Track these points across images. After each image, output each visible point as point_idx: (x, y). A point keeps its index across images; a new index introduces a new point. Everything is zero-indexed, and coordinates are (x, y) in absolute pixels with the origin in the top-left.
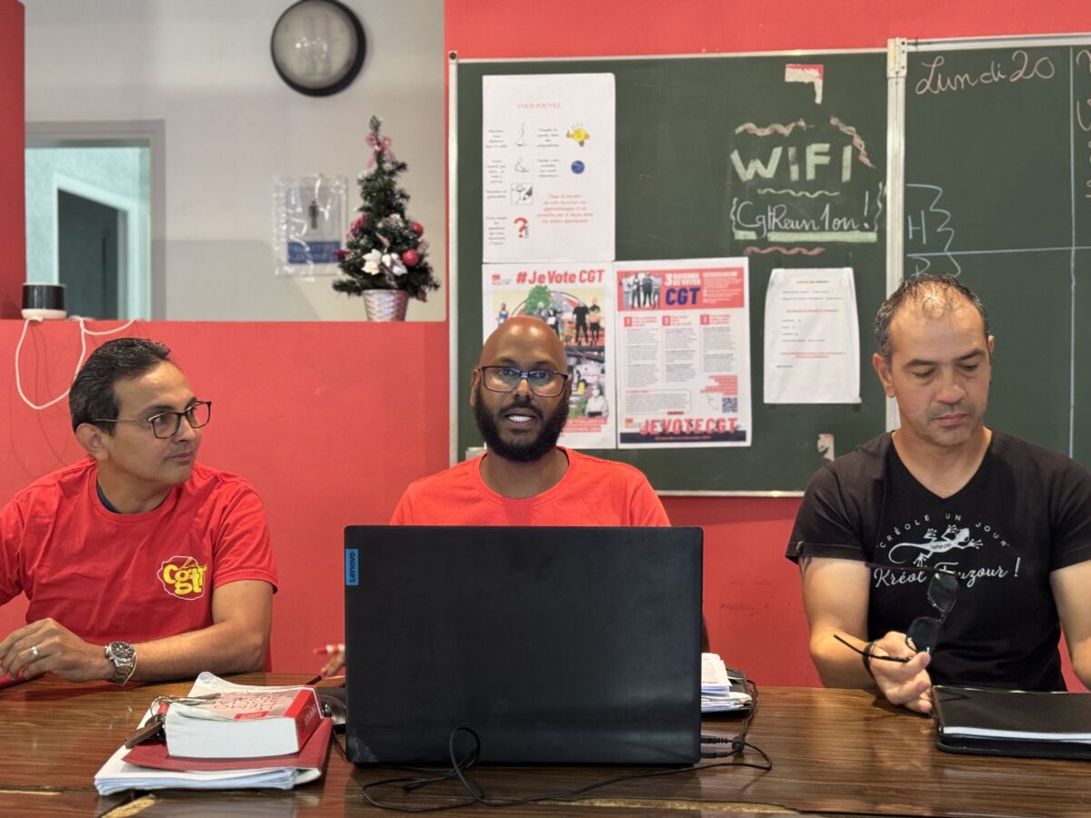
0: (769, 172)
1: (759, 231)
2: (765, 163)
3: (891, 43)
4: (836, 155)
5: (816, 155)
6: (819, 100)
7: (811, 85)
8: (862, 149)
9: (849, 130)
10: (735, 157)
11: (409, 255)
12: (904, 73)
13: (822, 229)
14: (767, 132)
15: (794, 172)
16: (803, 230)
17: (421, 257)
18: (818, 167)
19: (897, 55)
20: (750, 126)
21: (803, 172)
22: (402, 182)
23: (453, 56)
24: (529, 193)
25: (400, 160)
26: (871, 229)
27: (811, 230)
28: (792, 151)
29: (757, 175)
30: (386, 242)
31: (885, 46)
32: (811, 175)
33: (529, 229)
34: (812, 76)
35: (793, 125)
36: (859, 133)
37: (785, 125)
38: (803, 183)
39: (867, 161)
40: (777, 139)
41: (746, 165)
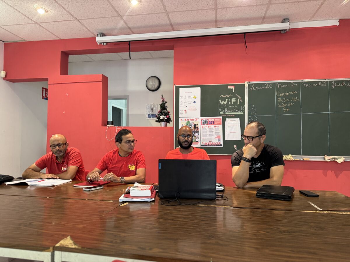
0: (225, 103)
1: (224, 112)
2: (225, 101)
3: (245, 82)
4: (237, 100)
5: (233, 100)
6: (234, 91)
7: (232, 89)
8: (241, 99)
9: (238, 96)
10: (220, 100)
11: (167, 116)
12: (248, 87)
13: (234, 112)
14: (225, 96)
15: (230, 103)
16: (231, 112)
17: (169, 116)
18: (234, 102)
19: (246, 84)
20: (222, 96)
21: (231, 103)
22: (166, 105)
23: (175, 85)
24: (187, 106)
25: (166, 101)
26: (242, 112)
27: (232, 112)
28: (229, 100)
29: (223, 103)
30: (164, 114)
31: (245, 83)
32: (232, 103)
33: (187, 112)
34: (233, 88)
35: (229, 95)
36: (240, 96)
37: (228, 95)
38: (231, 105)
39: (242, 101)
40: (227, 98)
41: (222, 102)
